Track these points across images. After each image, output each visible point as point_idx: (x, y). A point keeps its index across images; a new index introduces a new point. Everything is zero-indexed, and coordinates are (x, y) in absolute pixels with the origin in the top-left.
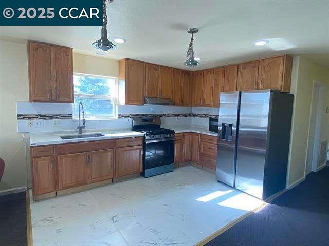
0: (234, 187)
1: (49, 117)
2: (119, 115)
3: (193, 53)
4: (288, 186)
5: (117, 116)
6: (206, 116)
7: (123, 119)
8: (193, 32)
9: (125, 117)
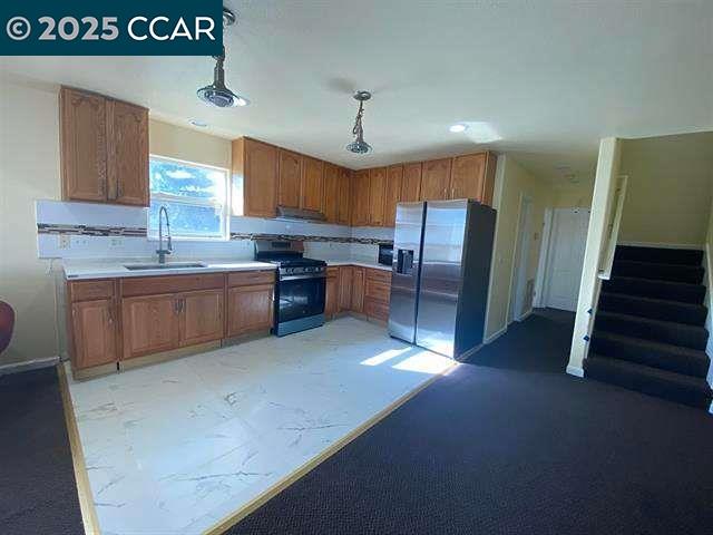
0: (414, 344)
1: (101, 231)
2: (232, 234)
3: (362, 131)
4: (486, 340)
5: (228, 237)
6: (373, 242)
7: (238, 241)
8: (362, 97)
9: (243, 238)
